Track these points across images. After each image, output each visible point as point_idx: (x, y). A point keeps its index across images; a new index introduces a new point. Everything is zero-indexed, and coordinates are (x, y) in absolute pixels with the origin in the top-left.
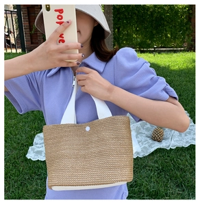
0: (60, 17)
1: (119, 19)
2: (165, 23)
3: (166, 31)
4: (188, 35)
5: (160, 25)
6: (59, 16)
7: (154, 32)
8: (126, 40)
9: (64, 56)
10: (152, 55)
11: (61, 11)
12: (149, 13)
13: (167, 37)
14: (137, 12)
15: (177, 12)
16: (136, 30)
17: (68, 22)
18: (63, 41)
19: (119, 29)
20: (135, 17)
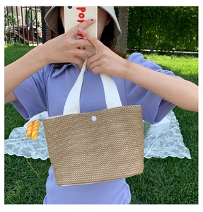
0: (82, 16)
1: (142, 18)
2: (191, 25)
5: (185, 27)
6: (80, 14)
7: (177, 34)
8: (148, 40)
11: (83, 9)
12: (173, 13)
14: (161, 12)
16: (159, 31)
17: (92, 20)
19: (141, 29)
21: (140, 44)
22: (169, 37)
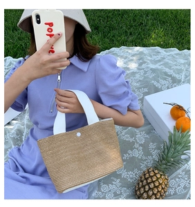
6: (49, 29)
9: (57, 64)
11: (51, 24)
17: (59, 35)
18: (53, 52)
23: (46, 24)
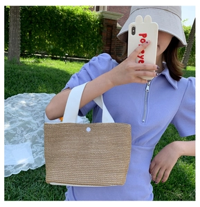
1: (31, 22)
2: (78, 33)
3: (79, 41)
4: (99, 47)
5: (73, 35)
7: (67, 40)
8: (38, 45)
10: (63, 63)
11: (145, 35)
12: (62, 21)
13: (79, 47)
14: (50, 18)
15: (89, 24)
16: (49, 36)
19: (30, 33)
20: (48, 23)
21: (30, 48)
22: (59, 43)
23: (140, 35)
